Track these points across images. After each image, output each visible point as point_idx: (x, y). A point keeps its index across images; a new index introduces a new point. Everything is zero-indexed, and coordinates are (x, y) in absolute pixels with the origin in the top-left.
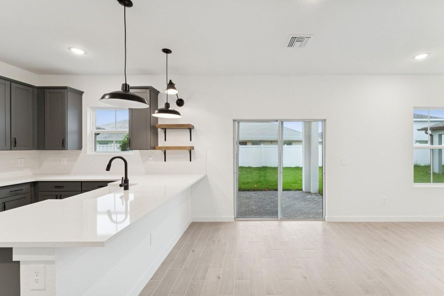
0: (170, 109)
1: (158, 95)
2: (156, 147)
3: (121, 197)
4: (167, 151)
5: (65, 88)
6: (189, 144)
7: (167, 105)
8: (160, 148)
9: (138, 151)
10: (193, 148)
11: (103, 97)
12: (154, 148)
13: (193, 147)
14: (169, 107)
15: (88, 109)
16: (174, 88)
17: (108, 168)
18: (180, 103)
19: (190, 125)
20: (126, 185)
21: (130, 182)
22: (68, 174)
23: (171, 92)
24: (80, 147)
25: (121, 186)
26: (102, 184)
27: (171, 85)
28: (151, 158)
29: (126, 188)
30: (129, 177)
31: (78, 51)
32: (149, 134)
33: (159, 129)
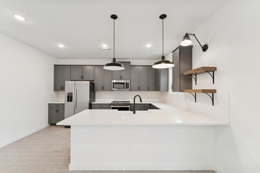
1: (192, 49)
9: (183, 93)
24: (168, 90)
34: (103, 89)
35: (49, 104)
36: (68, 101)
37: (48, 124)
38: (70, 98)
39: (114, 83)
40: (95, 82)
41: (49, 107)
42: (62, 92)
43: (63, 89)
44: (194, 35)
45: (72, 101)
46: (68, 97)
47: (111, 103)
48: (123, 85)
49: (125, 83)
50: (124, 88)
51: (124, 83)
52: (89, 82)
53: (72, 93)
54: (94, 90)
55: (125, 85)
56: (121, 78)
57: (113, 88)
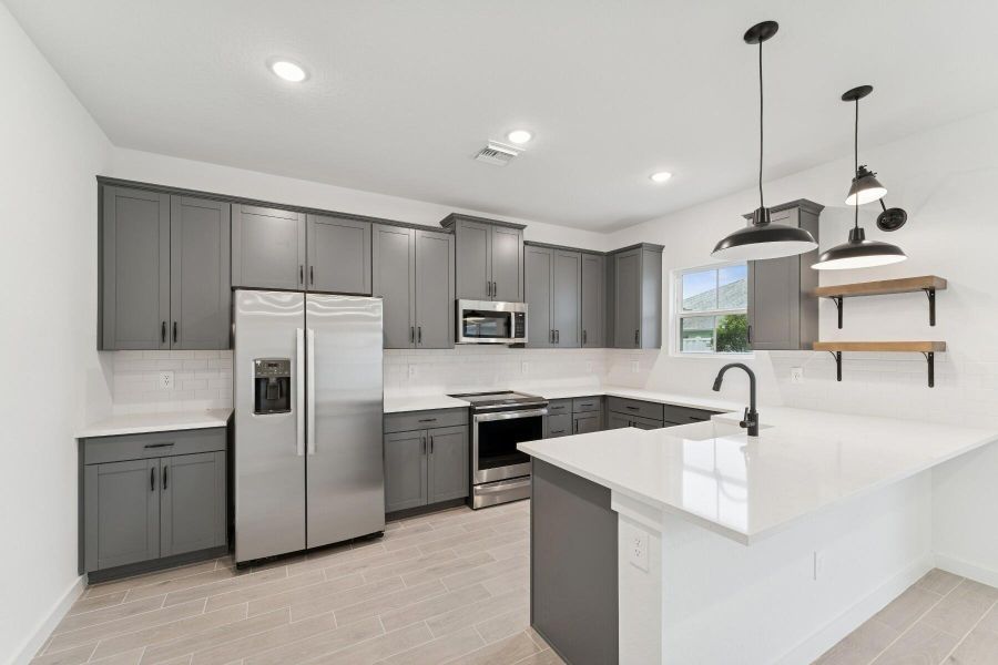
0: (864, 242)
1: (818, 215)
2: (815, 344)
3: (742, 449)
4: (845, 355)
5: (639, 246)
6: (928, 335)
7: (857, 234)
8: (826, 347)
9: (765, 353)
10: (942, 347)
11: (718, 247)
12: (809, 347)
13: (945, 343)
14: (863, 238)
15: (671, 275)
16: (875, 184)
17: (717, 386)
18: (892, 219)
19: (932, 277)
20: (752, 424)
21: (761, 421)
22: (640, 388)
23: (868, 196)
24: (658, 345)
25: (743, 424)
26: (700, 415)
27: (864, 178)
28: (800, 371)
29: (753, 432)
30: (758, 410)
31: (662, 177)
32: (795, 312)
33: (821, 300)
34: (416, 338)
36: (261, 408)
39: (467, 313)
45: (291, 409)
48: (503, 321)
49: (513, 315)
50: (507, 336)
51: (507, 316)
52: (379, 303)
53: (286, 363)
55: (513, 321)
56: (492, 292)
57: (465, 335)
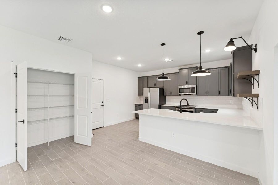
10: (259, 96)
18: (256, 48)
34: (171, 94)
35: (135, 104)
36: (145, 103)
37: (134, 117)
38: (146, 101)
39: (180, 89)
40: (164, 88)
41: (135, 107)
42: (142, 96)
43: (142, 94)
44: (241, 37)
45: (147, 103)
46: (145, 99)
47: (177, 106)
48: (189, 89)
50: (190, 93)
52: (158, 88)
53: (147, 97)
54: (164, 95)
55: (191, 89)
56: (187, 83)
57: (180, 93)
